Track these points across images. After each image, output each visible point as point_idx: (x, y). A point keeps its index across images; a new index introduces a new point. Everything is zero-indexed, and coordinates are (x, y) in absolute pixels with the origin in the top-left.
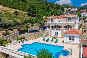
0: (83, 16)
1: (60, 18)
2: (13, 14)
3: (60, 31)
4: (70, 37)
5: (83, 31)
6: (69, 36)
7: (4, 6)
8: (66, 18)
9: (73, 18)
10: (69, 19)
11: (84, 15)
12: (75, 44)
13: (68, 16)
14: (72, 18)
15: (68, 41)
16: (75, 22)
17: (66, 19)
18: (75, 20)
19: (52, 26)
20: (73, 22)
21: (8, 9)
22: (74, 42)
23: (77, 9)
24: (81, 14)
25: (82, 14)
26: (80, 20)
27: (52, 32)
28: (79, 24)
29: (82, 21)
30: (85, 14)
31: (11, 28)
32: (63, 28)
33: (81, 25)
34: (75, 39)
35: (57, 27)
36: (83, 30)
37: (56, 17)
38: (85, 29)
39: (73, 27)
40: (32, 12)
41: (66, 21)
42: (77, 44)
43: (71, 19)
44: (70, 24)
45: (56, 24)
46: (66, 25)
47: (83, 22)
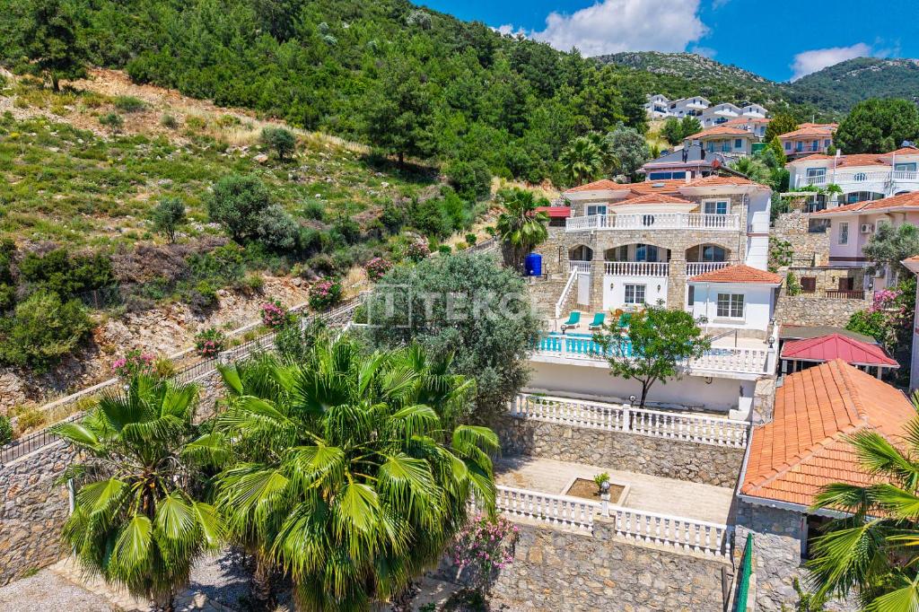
0: (804, 184)
1: (653, 201)
2: (263, 157)
3: (662, 280)
4: (722, 300)
5: (797, 283)
6: (720, 296)
7: (139, 79)
8: (695, 199)
9: (737, 199)
10: (709, 208)
11: (812, 173)
12: (747, 334)
13: (707, 190)
14: (728, 201)
15: (715, 321)
16: (750, 227)
17: (693, 206)
18: (750, 212)
19: (608, 246)
20: (733, 223)
21: (200, 110)
22: (743, 323)
23: (757, 114)
24: (795, 163)
25: (799, 171)
26: (783, 217)
27: (606, 287)
28: (773, 240)
29: (795, 221)
30: (822, 172)
31: (325, 257)
32: (678, 259)
33: (788, 245)
34: (749, 308)
35: (632, 253)
36: (798, 274)
37: (625, 189)
38: (809, 274)
39: (733, 257)
40: (411, 147)
41: (692, 217)
42: (756, 334)
43: (725, 204)
44: (716, 235)
45: (632, 233)
46: (697, 241)
47: (805, 227)
